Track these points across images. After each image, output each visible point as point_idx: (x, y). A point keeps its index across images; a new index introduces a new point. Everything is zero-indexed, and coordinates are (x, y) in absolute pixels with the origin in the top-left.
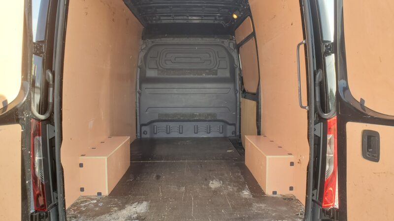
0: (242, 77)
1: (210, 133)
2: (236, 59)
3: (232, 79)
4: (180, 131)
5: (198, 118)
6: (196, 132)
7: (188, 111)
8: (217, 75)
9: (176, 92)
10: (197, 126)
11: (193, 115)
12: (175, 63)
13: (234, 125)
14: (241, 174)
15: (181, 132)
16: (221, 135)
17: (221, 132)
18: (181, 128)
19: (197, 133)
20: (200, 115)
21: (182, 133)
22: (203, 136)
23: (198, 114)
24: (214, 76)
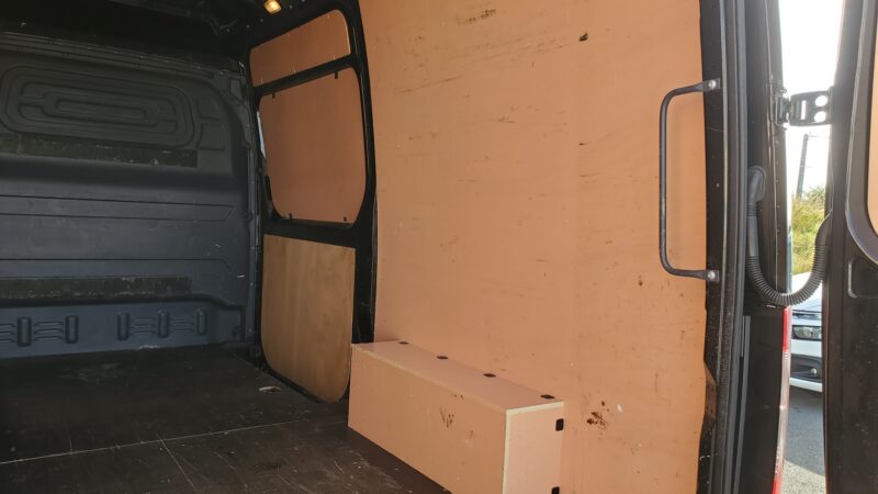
0: (267, 178)
1: (166, 336)
2: (247, 126)
3: (238, 182)
4: (67, 333)
5: (131, 294)
6: (123, 333)
7: (102, 270)
8: (194, 165)
9: (58, 211)
10: (128, 316)
11: (117, 284)
12: (54, 116)
13: (241, 309)
14: (371, 463)
15: (72, 337)
16: (202, 340)
17: (201, 330)
18: (72, 324)
19: (126, 338)
20: (139, 282)
21: (75, 341)
22: (146, 346)
23: (132, 280)
24: (188, 169)
